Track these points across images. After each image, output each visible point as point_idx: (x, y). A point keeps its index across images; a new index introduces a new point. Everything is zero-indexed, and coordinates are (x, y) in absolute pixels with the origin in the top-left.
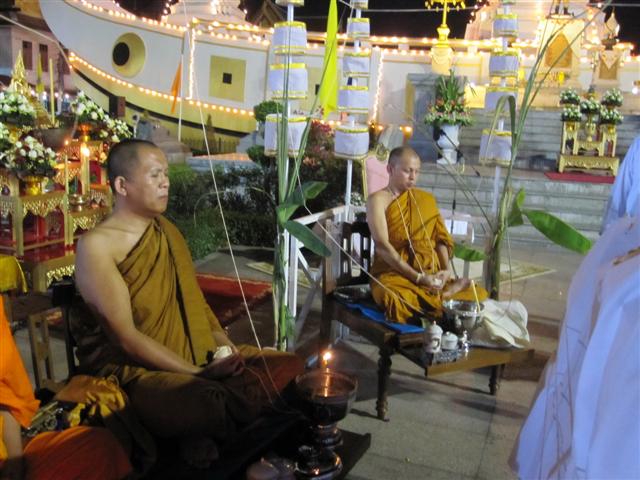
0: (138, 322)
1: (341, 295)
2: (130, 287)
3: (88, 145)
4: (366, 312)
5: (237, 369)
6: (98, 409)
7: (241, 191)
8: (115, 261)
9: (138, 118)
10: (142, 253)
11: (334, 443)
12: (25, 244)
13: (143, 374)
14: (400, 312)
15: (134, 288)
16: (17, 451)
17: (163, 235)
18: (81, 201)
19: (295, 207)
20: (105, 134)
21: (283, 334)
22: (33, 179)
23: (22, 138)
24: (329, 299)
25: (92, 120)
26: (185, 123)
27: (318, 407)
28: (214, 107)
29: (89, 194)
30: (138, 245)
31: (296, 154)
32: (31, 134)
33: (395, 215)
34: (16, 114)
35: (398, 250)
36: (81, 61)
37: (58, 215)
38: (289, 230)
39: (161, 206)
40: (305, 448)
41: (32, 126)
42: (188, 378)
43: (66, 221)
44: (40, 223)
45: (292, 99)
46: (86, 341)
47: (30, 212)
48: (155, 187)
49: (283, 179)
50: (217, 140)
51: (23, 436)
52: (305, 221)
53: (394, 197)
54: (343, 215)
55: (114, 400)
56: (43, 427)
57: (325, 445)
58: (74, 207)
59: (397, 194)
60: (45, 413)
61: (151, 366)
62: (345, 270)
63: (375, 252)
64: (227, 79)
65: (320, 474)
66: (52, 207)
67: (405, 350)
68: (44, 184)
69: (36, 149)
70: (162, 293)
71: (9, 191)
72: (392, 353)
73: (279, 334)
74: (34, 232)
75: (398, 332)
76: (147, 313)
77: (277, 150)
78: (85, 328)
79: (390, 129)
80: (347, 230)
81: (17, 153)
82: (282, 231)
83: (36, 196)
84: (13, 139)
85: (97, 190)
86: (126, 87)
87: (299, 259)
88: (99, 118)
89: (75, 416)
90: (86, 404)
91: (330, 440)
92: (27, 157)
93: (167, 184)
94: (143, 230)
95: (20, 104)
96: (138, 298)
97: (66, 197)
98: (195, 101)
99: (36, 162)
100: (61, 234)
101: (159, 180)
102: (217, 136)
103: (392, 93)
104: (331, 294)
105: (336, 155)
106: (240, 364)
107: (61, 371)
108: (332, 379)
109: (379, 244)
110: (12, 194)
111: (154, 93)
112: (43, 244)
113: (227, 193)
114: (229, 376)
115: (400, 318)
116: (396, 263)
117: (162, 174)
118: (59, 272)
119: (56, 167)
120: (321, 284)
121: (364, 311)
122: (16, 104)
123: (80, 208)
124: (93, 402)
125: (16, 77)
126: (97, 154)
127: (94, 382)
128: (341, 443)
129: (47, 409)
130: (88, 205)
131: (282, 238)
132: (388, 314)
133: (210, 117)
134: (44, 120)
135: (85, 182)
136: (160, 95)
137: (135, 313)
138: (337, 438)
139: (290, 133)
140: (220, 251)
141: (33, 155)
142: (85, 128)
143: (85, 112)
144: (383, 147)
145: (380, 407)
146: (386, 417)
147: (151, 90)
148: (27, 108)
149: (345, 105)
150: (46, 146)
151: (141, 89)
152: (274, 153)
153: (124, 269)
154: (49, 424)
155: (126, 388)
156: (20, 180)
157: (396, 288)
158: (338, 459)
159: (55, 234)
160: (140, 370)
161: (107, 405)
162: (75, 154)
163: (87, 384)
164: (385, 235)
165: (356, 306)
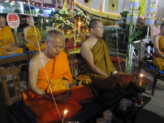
0: (95, 63)
1: (144, 62)
2: (93, 55)
3: (80, 22)
4: (151, 67)
5: (118, 77)
6: (86, 82)
7: (117, 35)
8: (90, 48)
9: (90, 16)
10: (97, 47)
11: (141, 98)
12: (66, 45)
13: (96, 76)
14: (161, 68)
15: (95, 55)
16: (69, 89)
17: (102, 43)
18: (78, 36)
19: (134, 38)
20: (84, 19)
21: (128, 71)
22: (68, 30)
23: (66, 20)
24: (140, 63)
25: (81, 16)
26: (102, 17)
27: (138, 89)
28: (109, 13)
29: (80, 34)
30: (96, 45)
31: (135, 24)
32: (67, 19)
33: (161, 41)
34: (64, 14)
35: (161, 51)
36: (77, 2)
37: (73, 39)
38: (131, 44)
39: (101, 36)
40: (134, 98)
41: (68, 17)
42: (107, 77)
43: (75, 40)
44: (69, 41)
45: (135, 9)
46: (83, 67)
47: (67, 38)
48: (100, 31)
49: (131, 31)
50: (110, 22)
51: (70, 86)
52: (136, 42)
53: (161, 37)
54: (146, 41)
55: (89, 81)
56: (73, 85)
57: (139, 98)
58: (76, 37)
59: (162, 36)
60: (74, 82)
61: (97, 74)
62: (146, 56)
63: (154, 51)
64: (113, 6)
65: (137, 105)
66: (72, 37)
67: (161, 78)
68: (70, 31)
69: (69, 23)
70: (101, 57)
71: (62, 33)
72: (157, 78)
73: (127, 71)
74: (67, 43)
75: (160, 73)
76: (97, 61)
77: (130, 23)
78: (83, 64)
79: (159, 19)
80: (147, 45)
81: (65, 24)
82: (129, 44)
83: (68, 34)
84: (63, 20)
85: (82, 33)
86: (87, 8)
87: (133, 52)
88: (83, 15)
89: (80, 83)
90: (83, 81)
91: (140, 97)
92: (67, 25)
93: (103, 30)
94: (97, 41)
95: (65, 12)
96: (95, 58)
97: (75, 35)
98: (105, 12)
99: (69, 26)
100: (73, 44)
101: (101, 29)
102: (110, 21)
103: (160, 9)
104: (141, 62)
105: (145, 25)
106: (119, 76)
107: (76, 73)
108: (142, 82)
109: (156, 49)
110: (63, 34)
111: (94, 10)
112: (69, 46)
113: (113, 35)
114: (116, 78)
115: (160, 69)
116: (160, 55)
117: (102, 28)
118: (73, 52)
119: (73, 27)
120: (139, 59)
121: (150, 67)
122: (64, 12)
123: (78, 37)
124: (84, 81)
125: (64, 6)
126: (82, 25)
127: (85, 76)
128: (143, 98)
129: (74, 81)
130: (80, 37)
131: (129, 46)
132: (157, 68)
133: (108, 16)
134: (70, 16)
135: (79, 31)
136: (96, 10)
137: (94, 61)
138: (142, 97)
139: (133, 19)
140: (110, 50)
141: (68, 24)
142: (79, 18)
143: (80, 14)
144: (157, 23)
145: (153, 92)
146: (154, 95)
147: (94, 9)
148: (67, 13)
149: (149, 11)
150: (71, 22)
151: (91, 9)
152: (129, 24)
153: (92, 50)
154: (75, 84)
155: (92, 78)
156: (65, 30)
157: (160, 61)
158: (142, 102)
159: (72, 43)
160: (95, 75)
161: (88, 82)
162: (77, 24)
163: (83, 77)
164: (158, 47)
165: (148, 65)
